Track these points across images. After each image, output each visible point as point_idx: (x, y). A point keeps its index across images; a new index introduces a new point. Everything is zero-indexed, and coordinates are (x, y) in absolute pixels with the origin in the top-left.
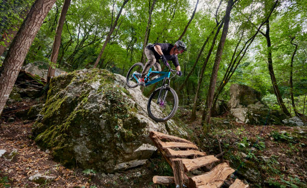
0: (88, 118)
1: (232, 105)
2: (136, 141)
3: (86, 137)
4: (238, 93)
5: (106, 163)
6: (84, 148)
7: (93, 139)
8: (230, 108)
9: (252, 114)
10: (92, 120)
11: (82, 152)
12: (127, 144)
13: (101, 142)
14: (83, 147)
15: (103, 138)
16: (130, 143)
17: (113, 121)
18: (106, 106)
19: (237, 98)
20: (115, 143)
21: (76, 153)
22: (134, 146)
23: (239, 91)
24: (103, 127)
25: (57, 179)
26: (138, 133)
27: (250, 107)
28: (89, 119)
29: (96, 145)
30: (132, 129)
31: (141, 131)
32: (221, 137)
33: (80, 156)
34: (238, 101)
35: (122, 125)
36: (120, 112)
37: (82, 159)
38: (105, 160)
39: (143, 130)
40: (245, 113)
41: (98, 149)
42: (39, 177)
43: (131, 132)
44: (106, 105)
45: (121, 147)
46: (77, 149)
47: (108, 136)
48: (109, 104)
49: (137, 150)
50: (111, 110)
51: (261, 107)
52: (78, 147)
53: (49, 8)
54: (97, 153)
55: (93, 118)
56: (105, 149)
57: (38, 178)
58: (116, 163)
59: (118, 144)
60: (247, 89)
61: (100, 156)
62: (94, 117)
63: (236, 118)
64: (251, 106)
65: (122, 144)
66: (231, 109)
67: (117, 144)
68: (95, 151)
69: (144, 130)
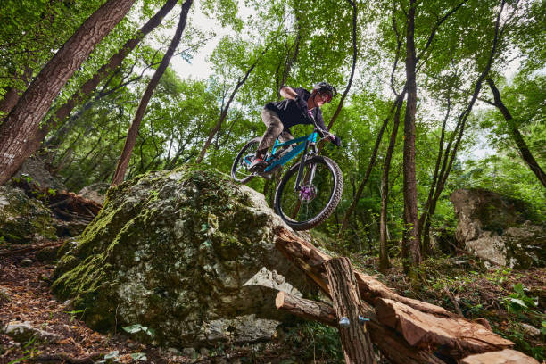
0: (153, 223)
1: (465, 233)
2: (246, 256)
3: (146, 264)
4: (473, 207)
5: (183, 323)
6: (139, 288)
7: (158, 266)
8: (464, 241)
9: (519, 245)
10: (161, 227)
11: (134, 297)
12: (227, 263)
13: (174, 269)
14: (136, 285)
15: (178, 259)
16: (233, 262)
17: (199, 217)
18: (188, 196)
19: (472, 217)
20: (201, 268)
21: (122, 300)
22: (242, 267)
23: (472, 202)
24: (179, 234)
25: (63, 342)
26: (251, 239)
27: (510, 235)
28: (156, 226)
29: (163, 279)
30: (238, 233)
31: (256, 235)
32: (456, 293)
33: (128, 306)
34: (476, 223)
35: (217, 225)
36: (213, 203)
37: (131, 312)
38: (180, 315)
39: (260, 232)
40: (502, 245)
41: (166, 289)
42: (25, 329)
43: (234, 239)
44: (189, 194)
45: (213, 274)
46: (125, 291)
47: (188, 253)
48: (195, 191)
49: (249, 283)
50: (198, 201)
51: (537, 232)
52: (128, 288)
53: (105, 29)
54: (164, 295)
55: (163, 222)
56: (181, 286)
57: (22, 331)
58: (202, 319)
59: (207, 267)
60: (489, 196)
61: (170, 305)
62: (166, 221)
63: (484, 260)
64: (510, 230)
65: (216, 266)
66: (467, 244)
67: (205, 267)
68: (161, 291)
69: (264, 231)
